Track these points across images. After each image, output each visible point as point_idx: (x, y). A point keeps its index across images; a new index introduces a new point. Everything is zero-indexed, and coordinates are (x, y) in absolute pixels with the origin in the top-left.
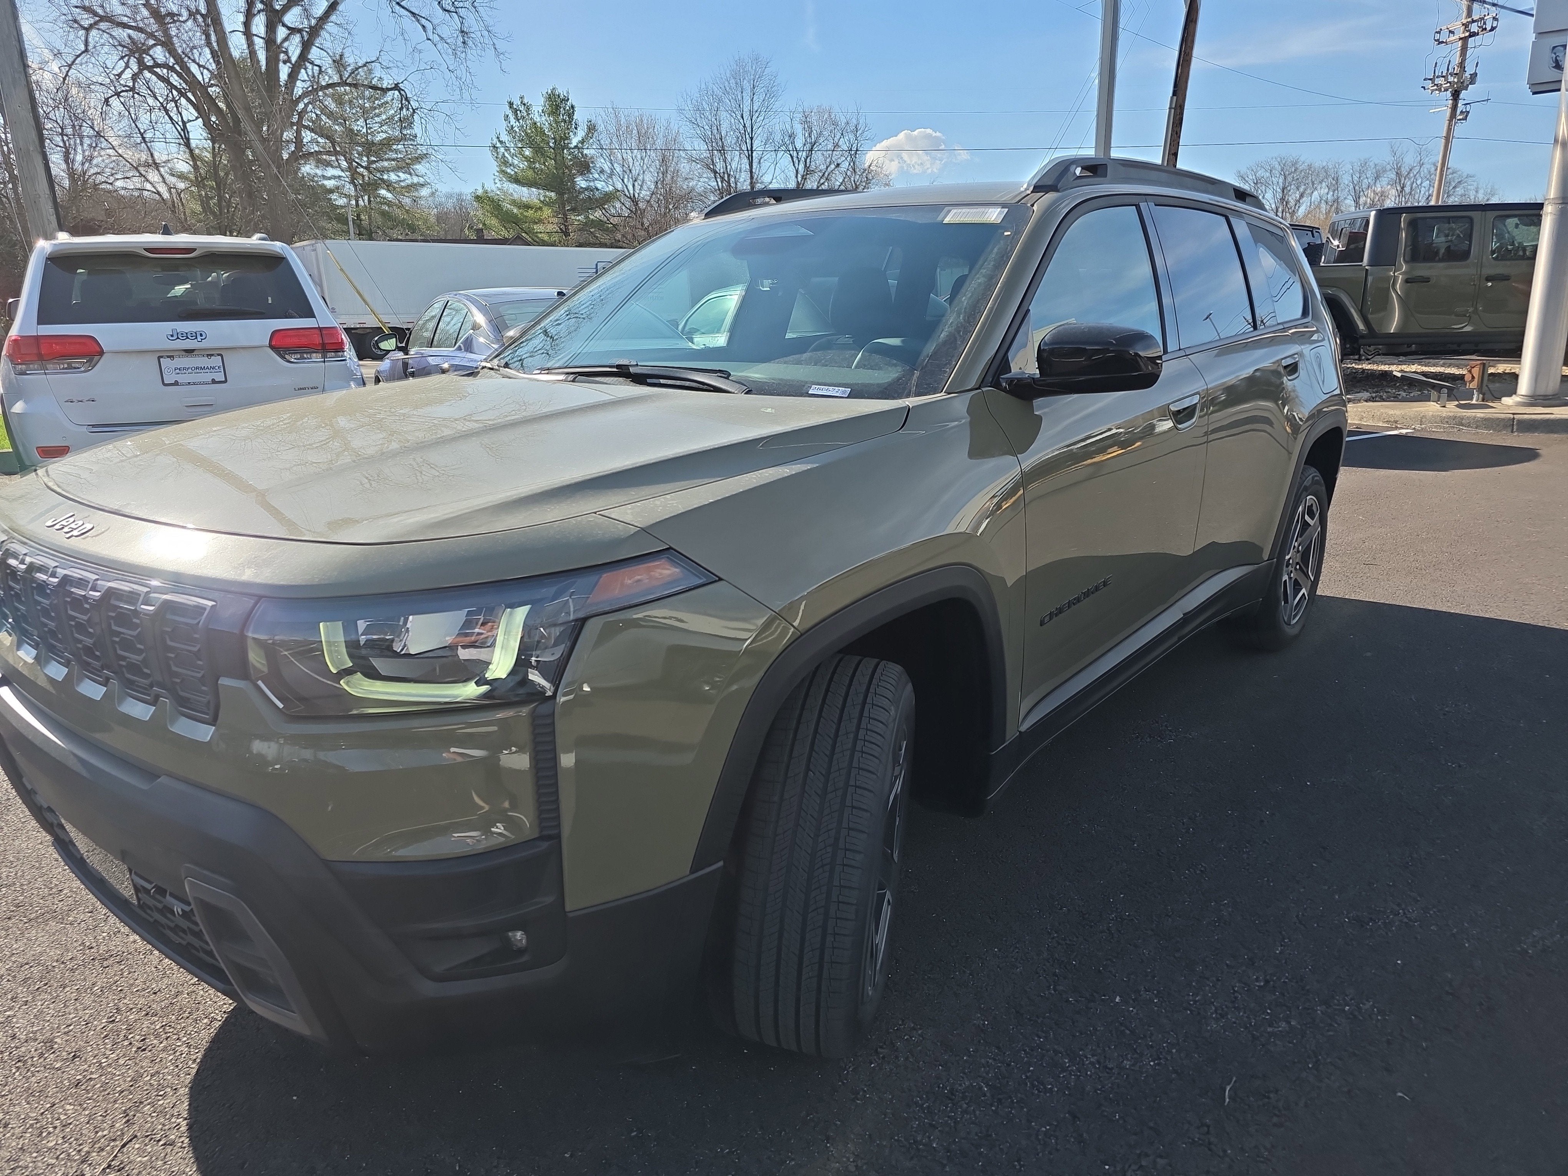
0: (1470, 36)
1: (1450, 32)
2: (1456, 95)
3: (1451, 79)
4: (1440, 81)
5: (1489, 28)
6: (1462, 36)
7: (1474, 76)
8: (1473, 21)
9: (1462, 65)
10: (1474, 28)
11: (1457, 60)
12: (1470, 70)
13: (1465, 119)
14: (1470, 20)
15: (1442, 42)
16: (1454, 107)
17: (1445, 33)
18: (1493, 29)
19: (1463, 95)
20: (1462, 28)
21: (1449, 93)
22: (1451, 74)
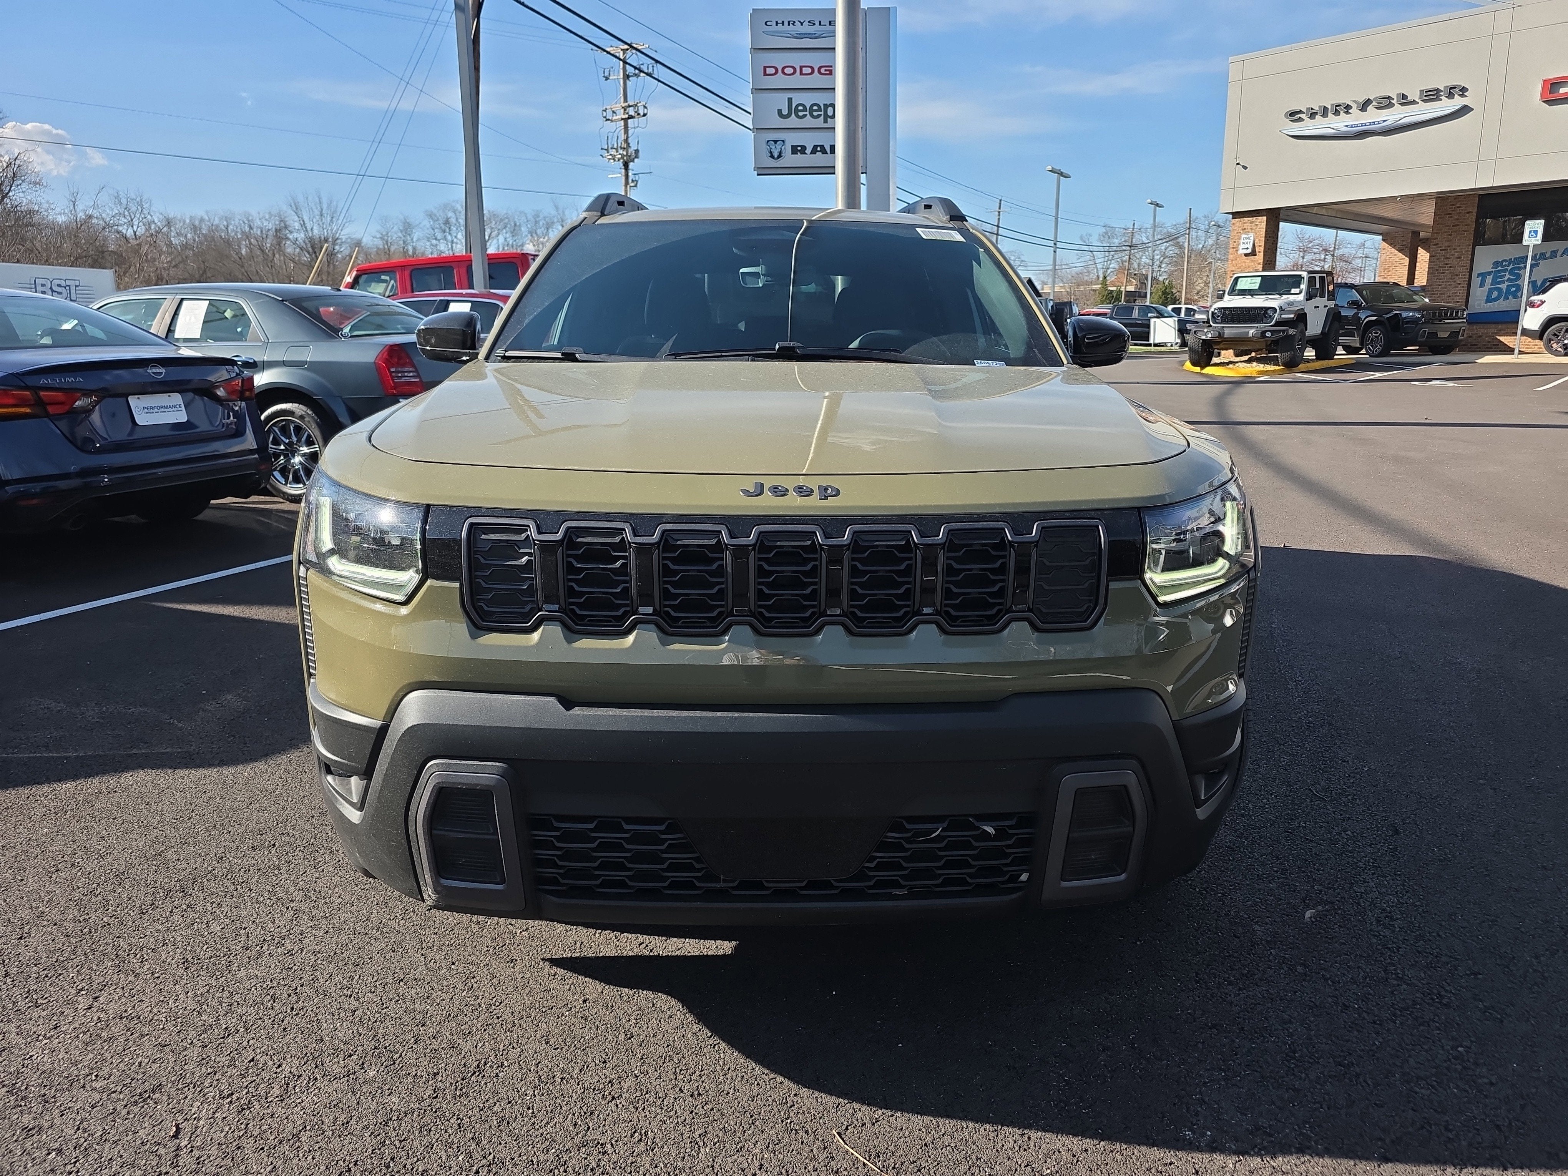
0: (629, 118)
1: (614, 112)
2: (626, 165)
3: (621, 151)
4: (613, 152)
5: (642, 114)
6: (624, 117)
7: (637, 151)
8: (630, 106)
9: (626, 140)
10: (631, 111)
11: (622, 137)
12: (633, 147)
13: (636, 186)
14: (627, 104)
15: (609, 120)
16: (627, 176)
17: (609, 112)
18: (645, 115)
19: (631, 165)
20: (622, 110)
21: (621, 163)
22: (621, 148)
